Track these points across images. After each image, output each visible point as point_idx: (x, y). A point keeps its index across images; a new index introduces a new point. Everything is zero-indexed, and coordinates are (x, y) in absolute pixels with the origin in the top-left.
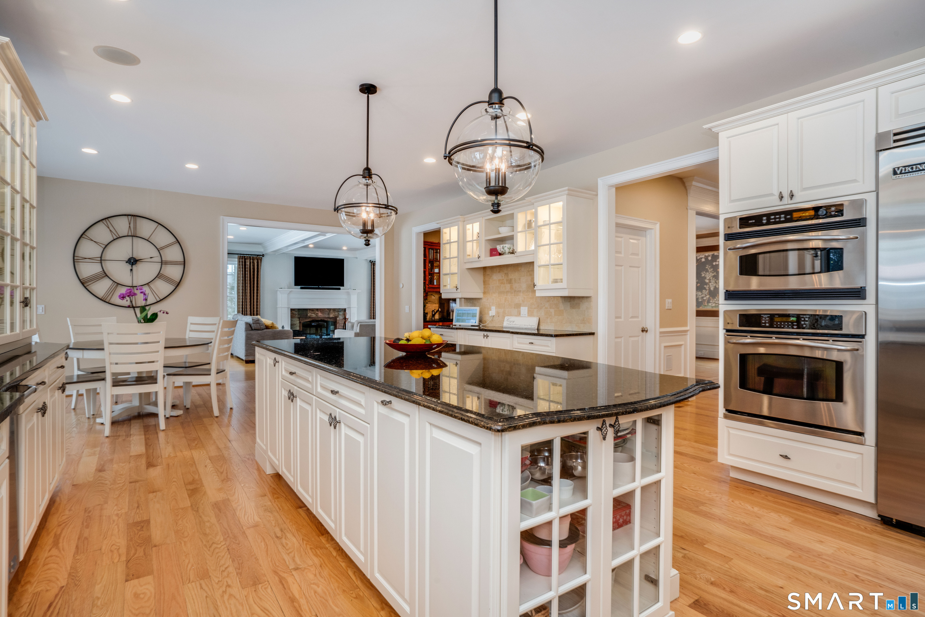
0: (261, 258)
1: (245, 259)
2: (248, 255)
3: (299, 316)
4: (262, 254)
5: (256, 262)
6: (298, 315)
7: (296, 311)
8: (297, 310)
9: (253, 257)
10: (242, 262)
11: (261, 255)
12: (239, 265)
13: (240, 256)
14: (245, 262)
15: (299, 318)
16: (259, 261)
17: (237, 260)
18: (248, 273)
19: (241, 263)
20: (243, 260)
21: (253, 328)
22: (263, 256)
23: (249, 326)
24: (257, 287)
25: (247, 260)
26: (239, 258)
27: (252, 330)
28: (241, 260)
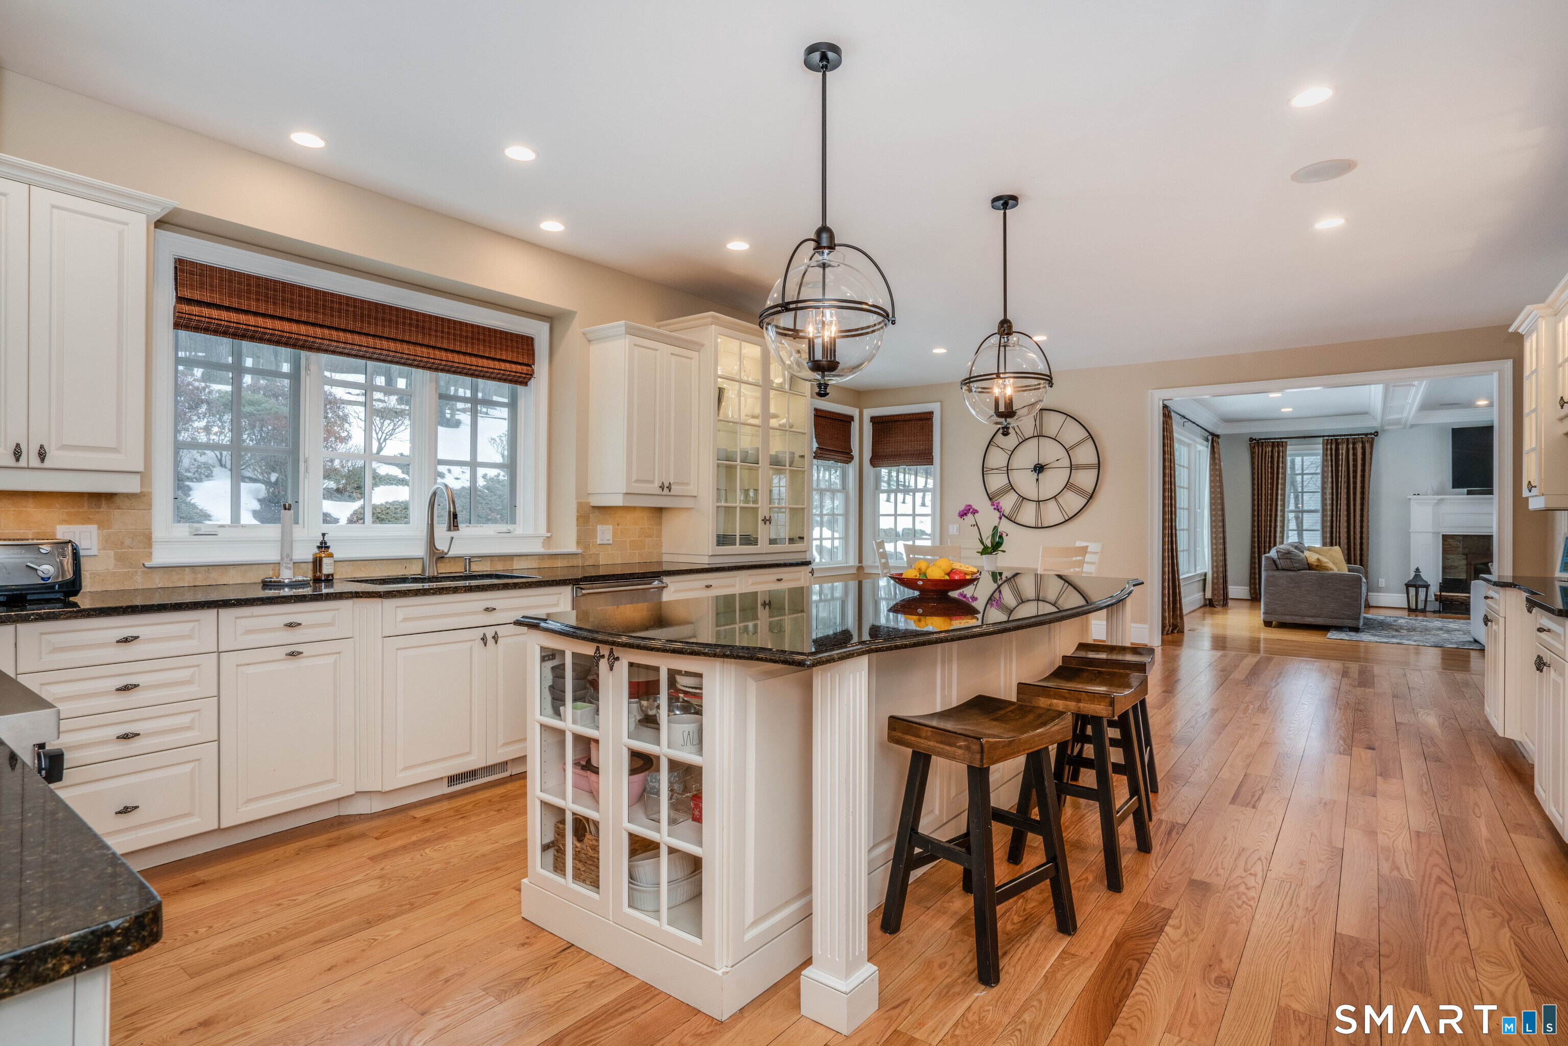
0: (1373, 439)
1: (1337, 444)
2: (1345, 435)
3: (1466, 551)
4: (1373, 432)
5: (1359, 446)
6: (1463, 548)
7: (1459, 541)
8: (1461, 538)
9: (1354, 439)
10: (1331, 449)
11: (1371, 434)
12: (1325, 455)
13: (1328, 440)
14: (1337, 449)
15: (1466, 555)
16: (1367, 446)
17: (1321, 446)
18: (1343, 468)
19: (1329, 452)
20: (1334, 447)
21: (1280, 566)
22: (1377, 436)
23: (1272, 562)
24: (1363, 493)
25: (1340, 447)
26: (1326, 443)
27: (1278, 569)
28: (1329, 447)
